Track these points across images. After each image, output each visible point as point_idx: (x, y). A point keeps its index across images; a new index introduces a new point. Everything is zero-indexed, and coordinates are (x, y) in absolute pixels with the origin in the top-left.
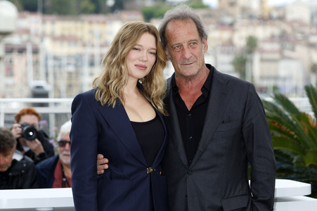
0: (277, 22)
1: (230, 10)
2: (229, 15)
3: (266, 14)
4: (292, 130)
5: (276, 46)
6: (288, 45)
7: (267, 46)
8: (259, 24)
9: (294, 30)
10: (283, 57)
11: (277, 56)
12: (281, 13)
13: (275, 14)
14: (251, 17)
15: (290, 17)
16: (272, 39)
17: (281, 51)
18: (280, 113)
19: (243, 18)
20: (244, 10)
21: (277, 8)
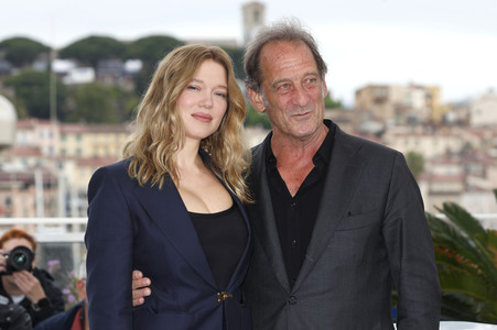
0: (456, 130)
1: (377, 110)
2: (374, 119)
3: (437, 117)
4: (475, 263)
5: (455, 170)
6: (475, 168)
7: (440, 170)
8: (424, 134)
9: (484, 141)
10: (467, 189)
11: (457, 187)
12: (462, 114)
13: (452, 117)
14: (412, 121)
15: (476, 120)
16: (448, 157)
17: (463, 179)
18: (455, 235)
19: (398, 125)
20: (400, 110)
21: (455, 107)
